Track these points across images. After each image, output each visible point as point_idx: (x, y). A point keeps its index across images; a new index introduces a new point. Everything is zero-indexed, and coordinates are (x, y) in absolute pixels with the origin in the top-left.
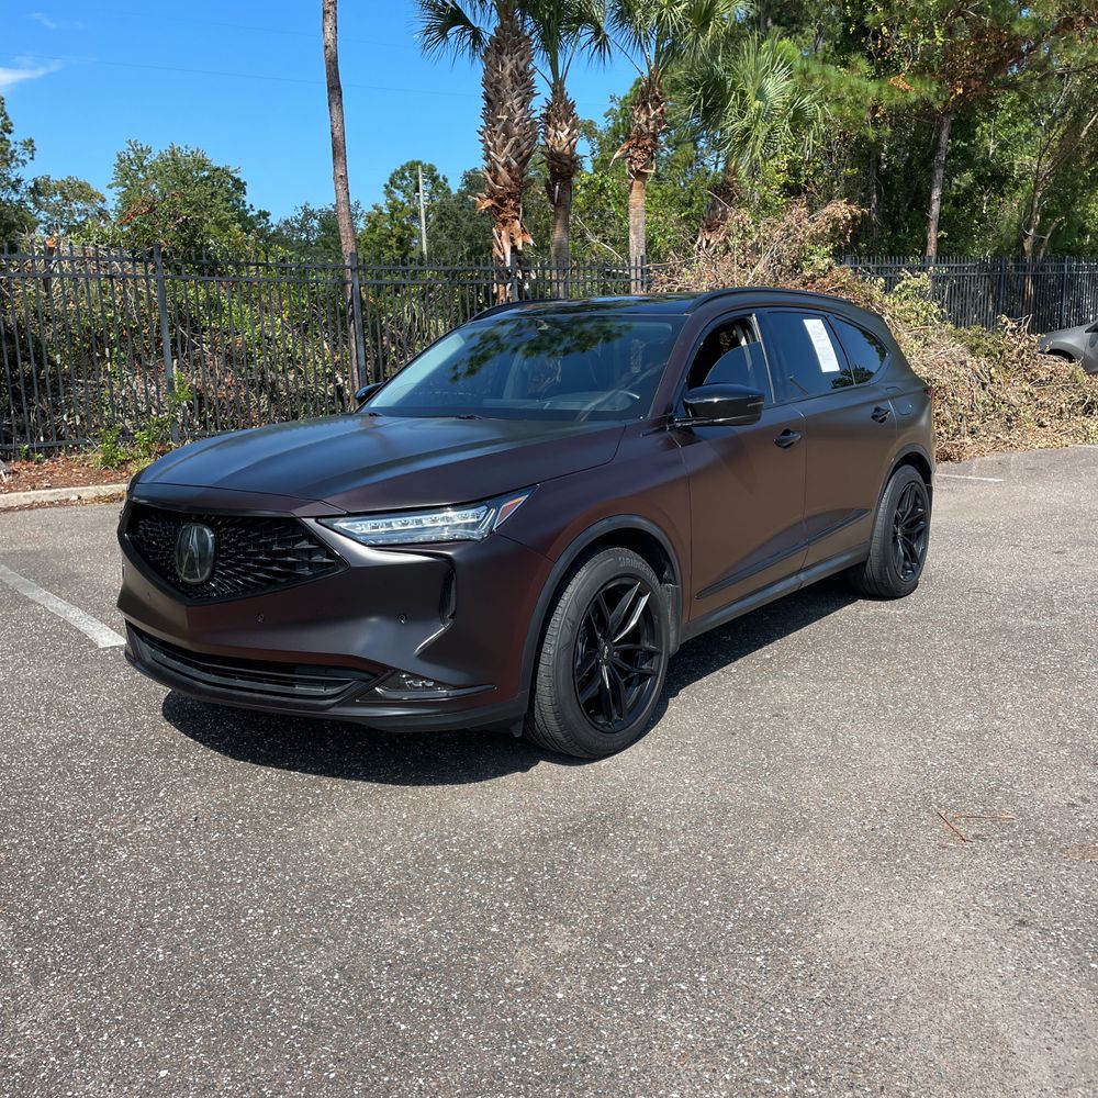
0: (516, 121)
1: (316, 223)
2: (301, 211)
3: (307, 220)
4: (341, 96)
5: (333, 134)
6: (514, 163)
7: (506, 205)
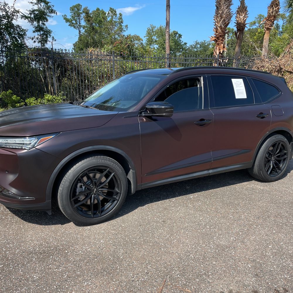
0: (224, 13)
1: (199, 46)
2: (195, 42)
3: (196, 45)
4: (170, 8)
5: (166, 19)
6: (223, 26)
7: (219, 39)
